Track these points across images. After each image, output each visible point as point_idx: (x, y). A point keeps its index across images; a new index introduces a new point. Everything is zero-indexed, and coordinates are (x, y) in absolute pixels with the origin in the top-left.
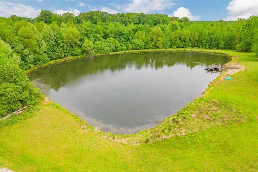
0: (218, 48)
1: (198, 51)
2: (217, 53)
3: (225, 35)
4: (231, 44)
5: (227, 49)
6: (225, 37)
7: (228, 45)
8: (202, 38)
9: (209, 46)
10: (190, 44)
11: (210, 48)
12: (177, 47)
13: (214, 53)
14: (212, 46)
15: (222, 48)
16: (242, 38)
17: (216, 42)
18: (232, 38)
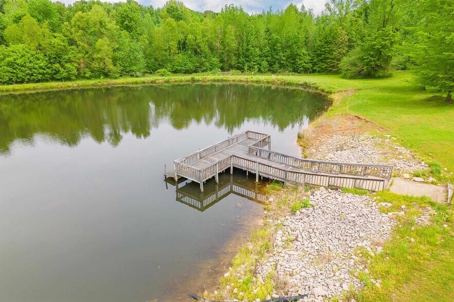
0: (296, 71)
1: (234, 81)
2: (289, 84)
3: (311, 34)
4: (328, 58)
5: (319, 72)
6: (311, 38)
7: (321, 61)
8: (248, 41)
9: (271, 65)
10: (215, 60)
11: (274, 72)
12: (175, 72)
13: (281, 84)
14: (277, 66)
15: (306, 71)
16: (354, 39)
17: (288, 52)
18: (329, 40)
